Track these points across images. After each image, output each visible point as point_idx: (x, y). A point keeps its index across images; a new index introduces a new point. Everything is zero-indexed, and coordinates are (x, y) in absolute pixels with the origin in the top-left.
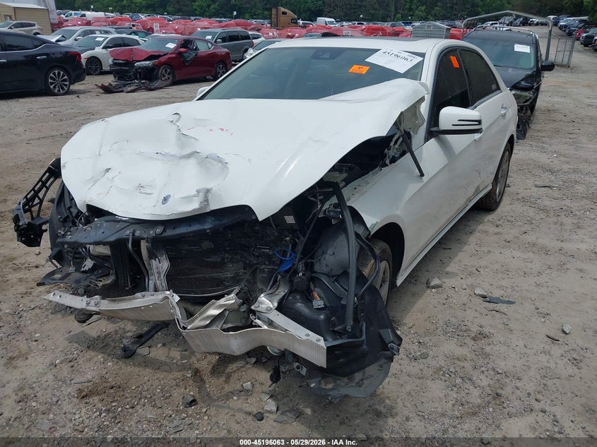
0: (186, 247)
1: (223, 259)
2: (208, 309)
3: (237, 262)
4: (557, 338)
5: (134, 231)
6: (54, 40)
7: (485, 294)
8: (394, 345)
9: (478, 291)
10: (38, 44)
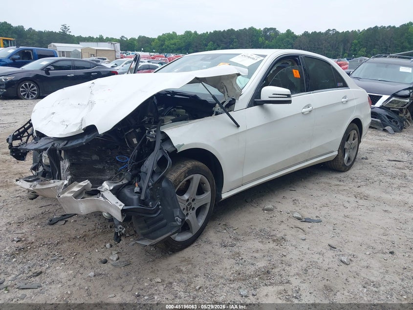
0: (83, 158)
1: (104, 167)
2: (73, 186)
3: (112, 169)
4: (335, 247)
5: (54, 144)
6: (110, 67)
7: (300, 216)
8: (179, 218)
9: (296, 215)
10: (94, 66)
